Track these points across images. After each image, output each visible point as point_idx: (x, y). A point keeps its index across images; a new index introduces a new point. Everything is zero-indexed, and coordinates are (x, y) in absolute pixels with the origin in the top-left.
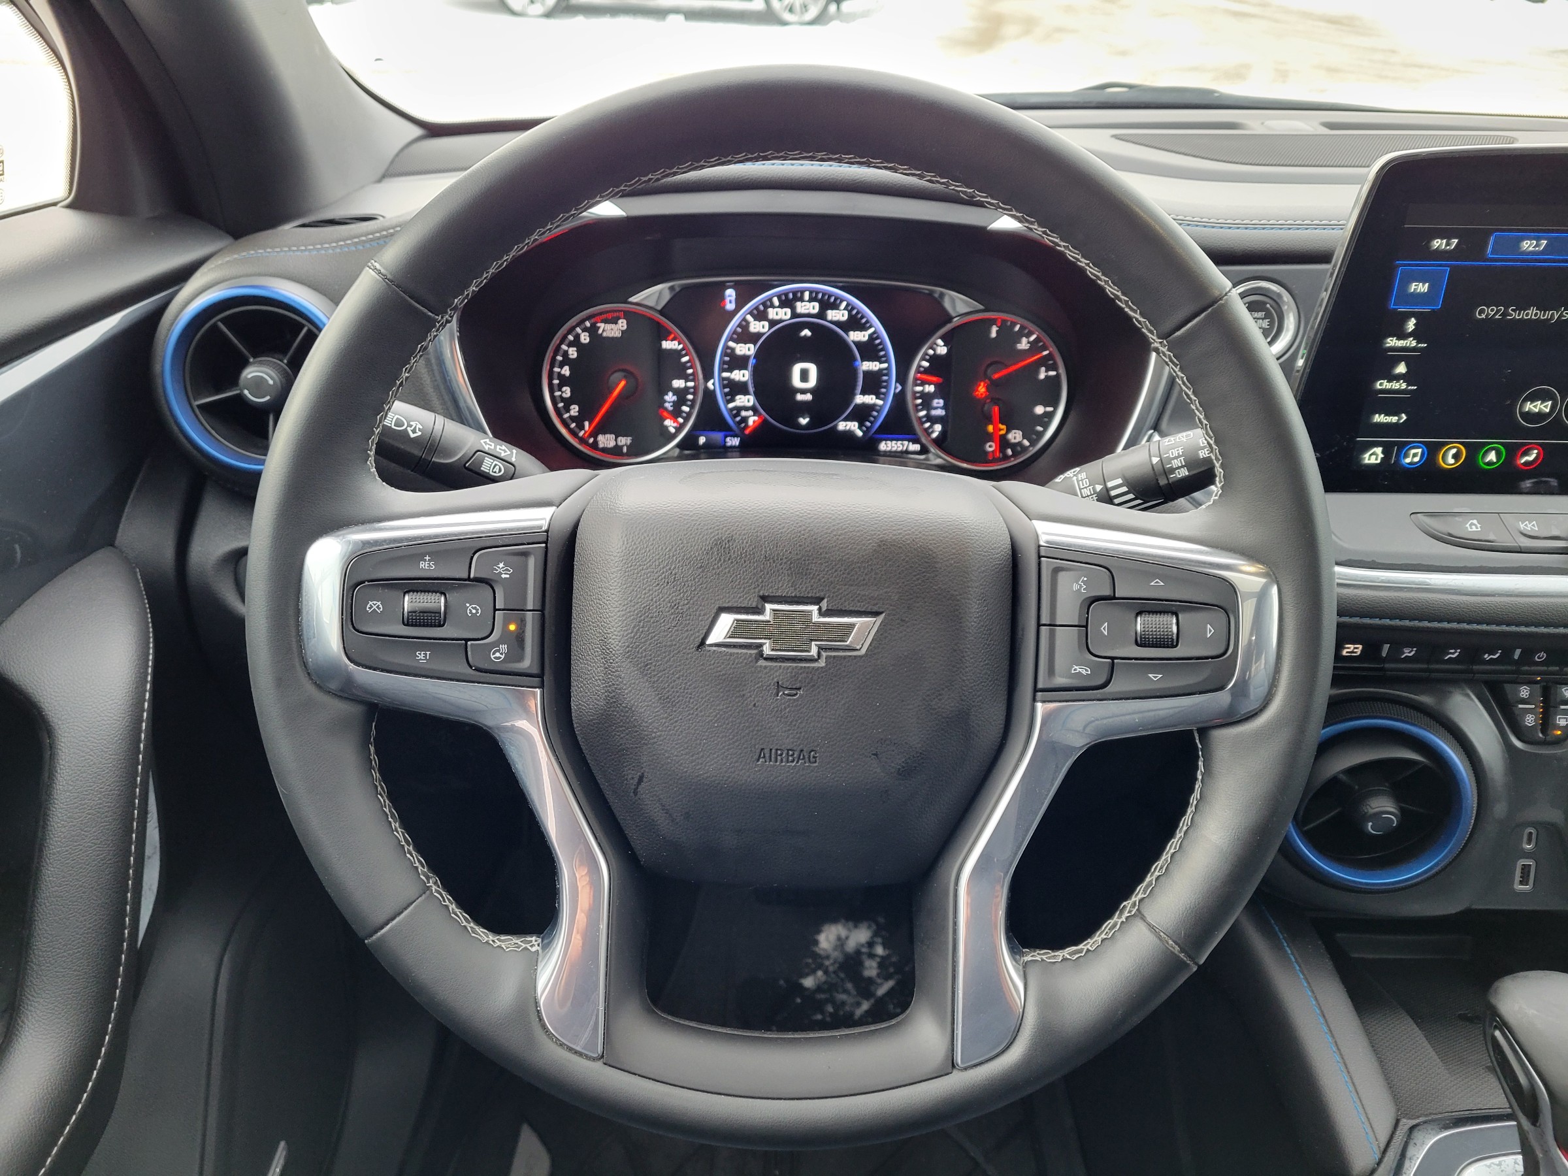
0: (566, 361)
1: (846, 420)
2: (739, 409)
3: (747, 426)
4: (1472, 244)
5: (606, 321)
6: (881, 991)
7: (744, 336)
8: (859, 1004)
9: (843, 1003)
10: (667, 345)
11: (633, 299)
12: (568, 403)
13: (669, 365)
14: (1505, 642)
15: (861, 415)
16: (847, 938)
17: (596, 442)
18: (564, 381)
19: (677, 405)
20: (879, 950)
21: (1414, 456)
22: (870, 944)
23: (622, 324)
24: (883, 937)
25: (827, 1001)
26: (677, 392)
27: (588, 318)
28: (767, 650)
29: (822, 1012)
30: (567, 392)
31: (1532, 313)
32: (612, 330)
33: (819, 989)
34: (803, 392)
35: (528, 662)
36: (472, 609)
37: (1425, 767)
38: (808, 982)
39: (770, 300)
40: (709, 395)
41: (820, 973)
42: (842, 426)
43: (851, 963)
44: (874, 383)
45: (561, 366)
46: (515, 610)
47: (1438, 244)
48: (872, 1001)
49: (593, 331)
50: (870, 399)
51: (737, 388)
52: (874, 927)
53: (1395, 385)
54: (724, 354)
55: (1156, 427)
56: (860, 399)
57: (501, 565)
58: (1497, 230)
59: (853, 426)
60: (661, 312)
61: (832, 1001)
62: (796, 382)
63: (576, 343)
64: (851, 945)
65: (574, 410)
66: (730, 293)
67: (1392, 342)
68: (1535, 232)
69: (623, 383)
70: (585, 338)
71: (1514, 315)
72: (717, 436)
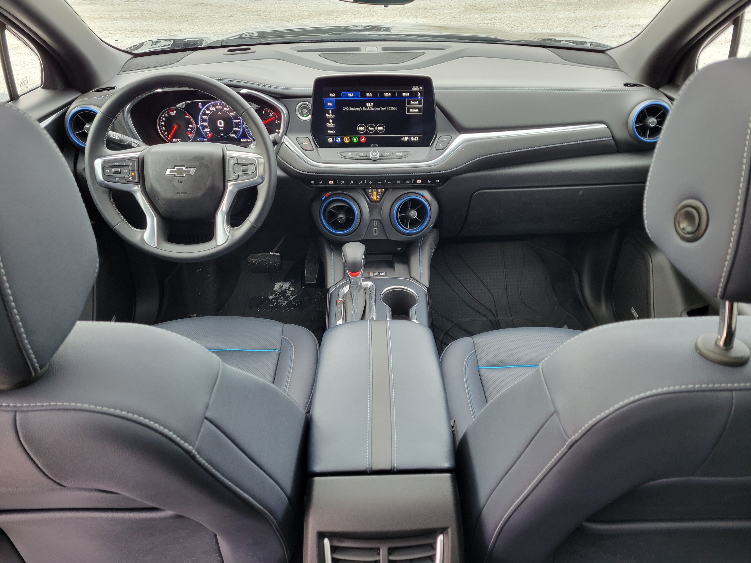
0: (163, 121)
1: (231, 134)
2: (206, 132)
3: (208, 136)
4: (338, 95)
5: (171, 111)
6: (290, 300)
7: (205, 114)
8: (284, 302)
9: (280, 302)
10: (187, 117)
11: (176, 106)
12: (164, 131)
13: (188, 122)
14: (362, 179)
15: (236, 132)
16: (283, 286)
17: (172, 140)
18: (163, 126)
19: (191, 131)
20: (292, 289)
21: (339, 140)
22: (289, 287)
23: (175, 112)
24: (293, 286)
25: (275, 302)
26: (190, 128)
27: (167, 110)
28: (176, 175)
29: (273, 304)
30: (164, 128)
31: (354, 109)
32: (173, 113)
33: (273, 299)
34: (221, 127)
35: (137, 180)
36: (125, 171)
37: (348, 207)
38: (270, 297)
39: (210, 105)
40: (198, 129)
41: (274, 295)
42: (231, 135)
43: (283, 293)
44: (238, 125)
45: (162, 122)
46: (133, 171)
47: (331, 95)
48: (288, 301)
49: (168, 114)
50: (237, 129)
51: (204, 127)
52: (291, 283)
53: (330, 124)
54: (201, 119)
55: (286, 135)
56: (235, 129)
57: (130, 163)
58: (342, 92)
59: (234, 135)
60: (184, 109)
61: (276, 302)
62: (219, 125)
63: (164, 117)
64: (284, 288)
65: (166, 133)
66: (200, 104)
67: (327, 115)
68: (351, 92)
69: (176, 126)
70: (166, 115)
71: (351, 109)
72: (202, 139)
